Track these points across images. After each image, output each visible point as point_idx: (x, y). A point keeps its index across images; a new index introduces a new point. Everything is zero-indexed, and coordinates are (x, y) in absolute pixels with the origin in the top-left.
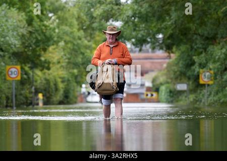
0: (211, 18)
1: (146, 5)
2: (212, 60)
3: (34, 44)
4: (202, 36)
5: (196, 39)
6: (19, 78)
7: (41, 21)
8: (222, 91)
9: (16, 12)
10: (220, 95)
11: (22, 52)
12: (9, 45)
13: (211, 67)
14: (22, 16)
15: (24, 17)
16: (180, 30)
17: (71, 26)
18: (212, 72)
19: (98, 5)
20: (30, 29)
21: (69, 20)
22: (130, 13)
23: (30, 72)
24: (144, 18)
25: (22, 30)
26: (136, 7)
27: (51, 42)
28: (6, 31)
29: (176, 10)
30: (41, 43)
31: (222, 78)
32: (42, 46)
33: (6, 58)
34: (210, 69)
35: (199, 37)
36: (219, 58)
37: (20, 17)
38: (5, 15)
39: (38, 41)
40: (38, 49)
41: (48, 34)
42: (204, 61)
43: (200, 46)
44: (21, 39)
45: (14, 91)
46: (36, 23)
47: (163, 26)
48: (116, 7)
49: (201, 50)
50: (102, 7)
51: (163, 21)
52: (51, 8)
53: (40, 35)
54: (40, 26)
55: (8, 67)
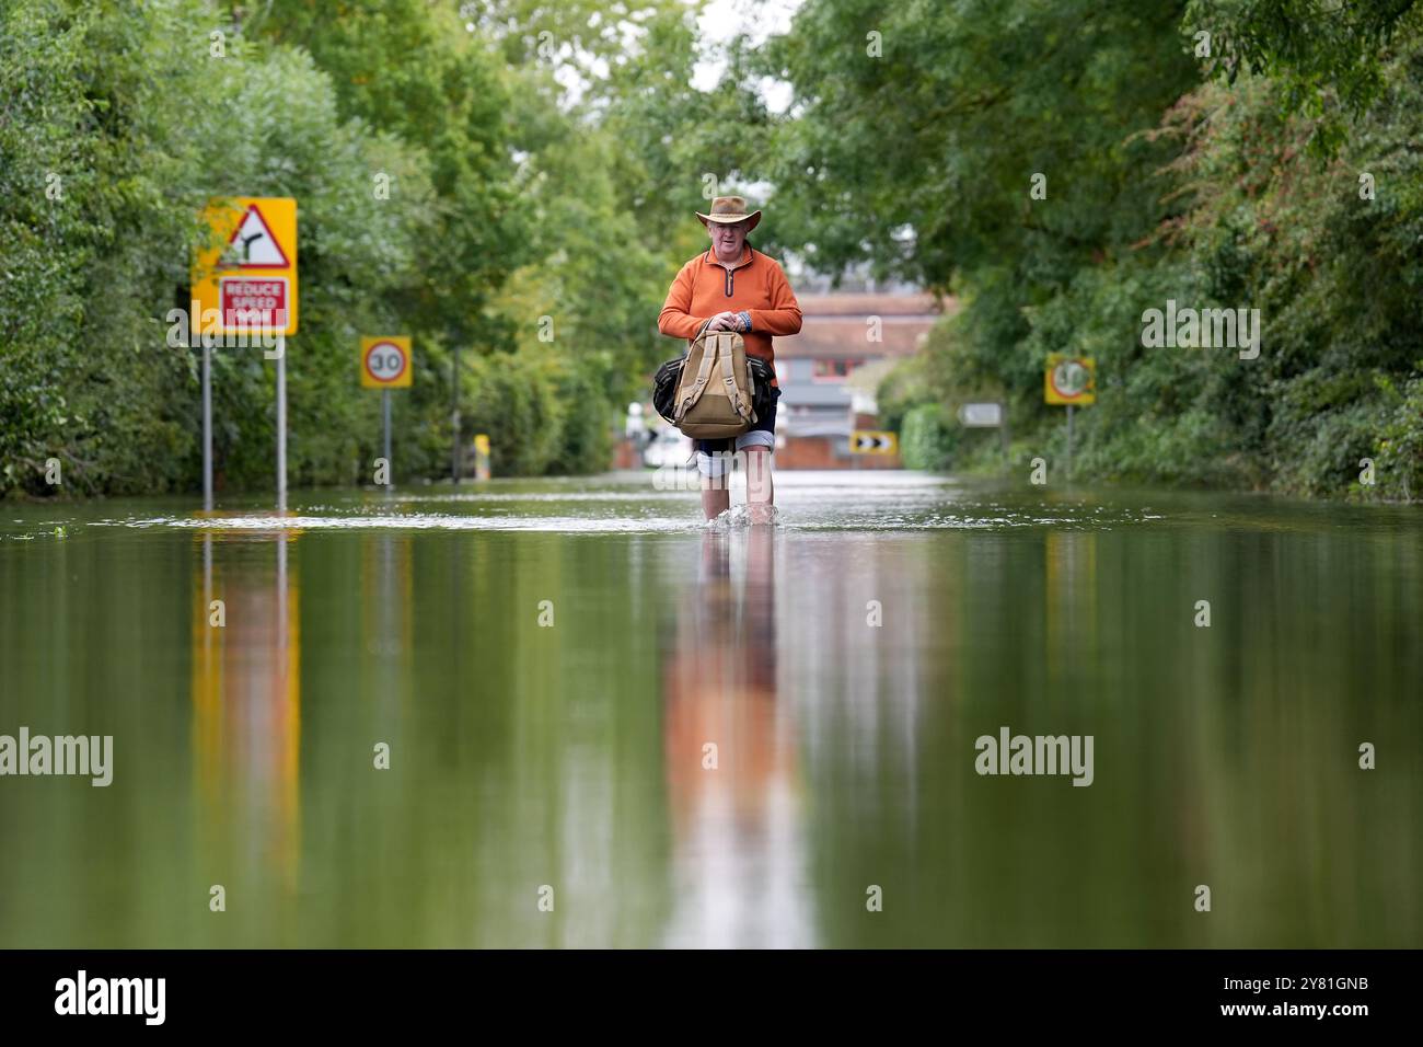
0: (1088, 172)
1: (855, 126)
2: (1090, 321)
3: (462, 258)
4: (1056, 235)
5: (1035, 244)
6: (406, 381)
7: (486, 177)
8: (1126, 428)
9: (398, 145)
10: (1118, 443)
11: (417, 290)
12: (373, 263)
13: (1086, 343)
14: (419, 161)
15: (427, 163)
16: (979, 215)
17: (591, 195)
18: (1090, 361)
19: (689, 124)
20: (446, 207)
21: (585, 176)
22: (799, 151)
23: (447, 361)
24: (851, 170)
25: (416, 211)
26: (821, 131)
27: (522, 254)
28: (360, 213)
29: (961, 143)
30: (483, 257)
31: (1126, 385)
32: (486, 268)
33: (361, 310)
34: (1084, 353)
35: (1042, 239)
36: (1114, 314)
37: (411, 163)
38: (358, 159)
39: (472, 250)
40: (472, 277)
41: (508, 223)
42: (1062, 324)
43: (1049, 269)
44: (415, 239)
45: (388, 426)
46: (469, 185)
47: (915, 197)
48: (750, 132)
49: (1051, 284)
50: (700, 131)
51: (918, 181)
52: (520, 133)
53: (480, 228)
54: (480, 196)
55: (368, 342)
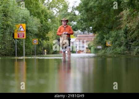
0: (111, 21)
1: (86, 16)
2: (111, 37)
3: (43, 31)
4: (108, 27)
5: (105, 28)
6: (37, 44)
7: (46, 22)
8: (115, 48)
9: (36, 18)
10: (114, 50)
11: (38, 34)
12: (34, 31)
13: (111, 39)
14: (39, 20)
15: (40, 20)
16: (99, 25)
17: (57, 24)
18: (111, 41)
19: (68, 16)
20: (42, 25)
21: (56, 22)
22: (80, 19)
23: (42, 42)
24: (85, 20)
25: (38, 25)
26: (82, 16)
27: (50, 30)
28: (32, 25)
29: (97, 18)
30: (46, 30)
31: (115, 43)
32: (46, 31)
33: (33, 36)
34: (110, 40)
36: (114, 36)
37: (38, 20)
38: (32, 20)
39: (45, 30)
40: (44, 33)
41: (48, 27)
42: (108, 37)
43: (107, 31)
44: (38, 29)
45: (35, 48)
46: (44, 22)
47: (92, 23)
48: (74, 17)
49: (107, 33)
50: (69, 16)
52: (50, 17)
53: (45, 27)
54: (45, 24)
55: (33, 39)
